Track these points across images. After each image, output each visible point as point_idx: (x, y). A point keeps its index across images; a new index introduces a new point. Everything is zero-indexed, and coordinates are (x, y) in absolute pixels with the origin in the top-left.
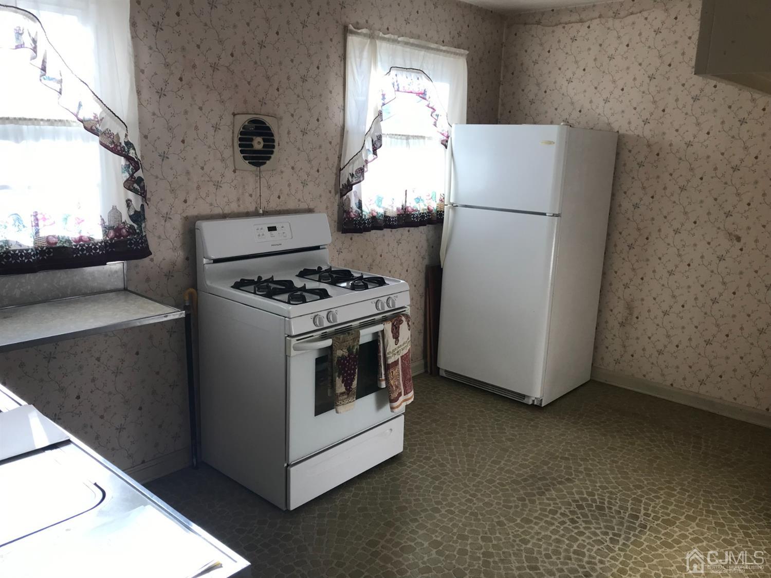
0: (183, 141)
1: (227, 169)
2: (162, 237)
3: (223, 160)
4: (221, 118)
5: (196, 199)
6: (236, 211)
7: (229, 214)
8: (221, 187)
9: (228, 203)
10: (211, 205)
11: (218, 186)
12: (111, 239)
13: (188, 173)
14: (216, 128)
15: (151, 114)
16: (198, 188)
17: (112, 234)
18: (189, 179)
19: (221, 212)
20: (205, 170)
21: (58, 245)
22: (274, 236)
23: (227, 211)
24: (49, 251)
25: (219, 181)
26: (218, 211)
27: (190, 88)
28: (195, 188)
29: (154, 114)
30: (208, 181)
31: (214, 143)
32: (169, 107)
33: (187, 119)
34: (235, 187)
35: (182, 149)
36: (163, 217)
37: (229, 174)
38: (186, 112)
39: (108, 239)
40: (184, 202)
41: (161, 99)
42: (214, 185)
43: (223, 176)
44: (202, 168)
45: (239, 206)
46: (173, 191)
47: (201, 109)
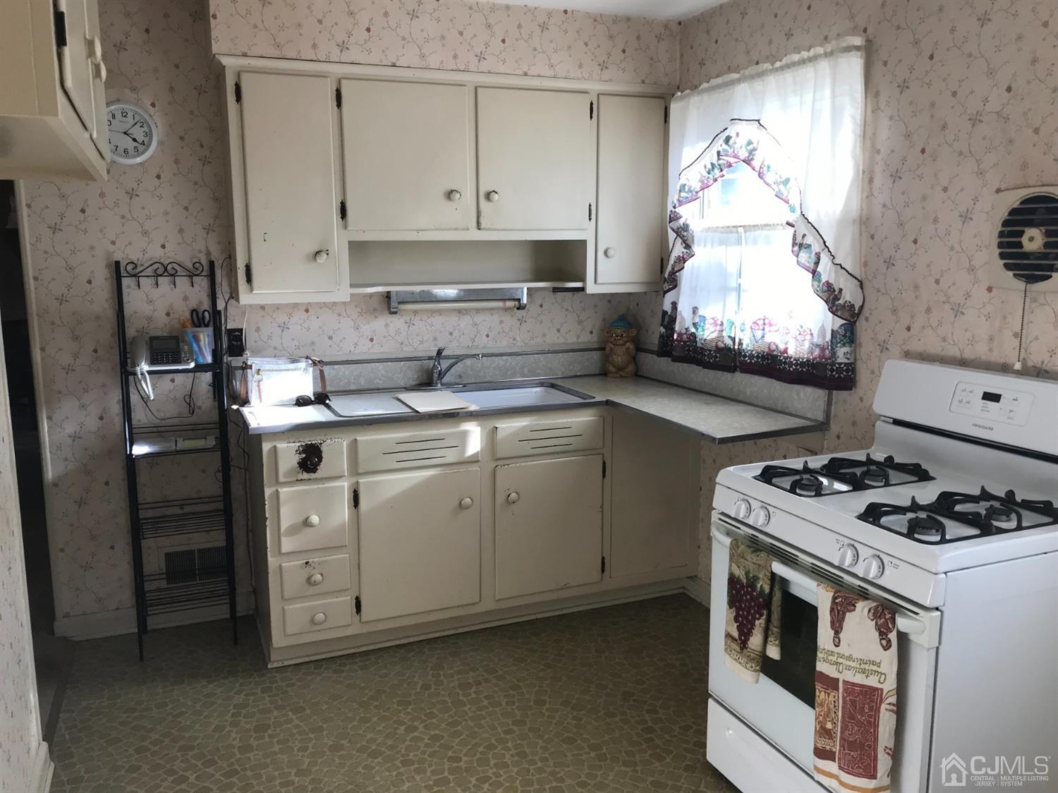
0: (915, 242)
1: (976, 285)
2: (876, 373)
3: (972, 269)
4: (976, 200)
5: (924, 327)
6: (984, 358)
7: (973, 360)
8: (963, 313)
9: (972, 342)
10: (944, 340)
11: (958, 311)
12: (814, 359)
13: (916, 287)
14: (966, 218)
15: (881, 206)
16: (928, 310)
17: (817, 352)
18: (916, 297)
19: (958, 354)
20: (941, 284)
21: (775, 353)
22: (988, 411)
23: (968, 354)
24: (768, 357)
25: (962, 305)
26: (953, 351)
27: (934, 160)
28: (923, 312)
29: (884, 206)
30: (944, 302)
31: (961, 241)
32: (903, 193)
33: (923, 208)
34: (988, 317)
35: (913, 252)
36: (879, 345)
37: (979, 294)
38: (924, 198)
39: (811, 357)
40: (907, 329)
41: (895, 185)
42: (952, 309)
43: (968, 296)
44: (937, 282)
45: (991, 350)
46: (894, 311)
47: (945, 190)
